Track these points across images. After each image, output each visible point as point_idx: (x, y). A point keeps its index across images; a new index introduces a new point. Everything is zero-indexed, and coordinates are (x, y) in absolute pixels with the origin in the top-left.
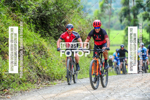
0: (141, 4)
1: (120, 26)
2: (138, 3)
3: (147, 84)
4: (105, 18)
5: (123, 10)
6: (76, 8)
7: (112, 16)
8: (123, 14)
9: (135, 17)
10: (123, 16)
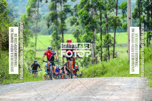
0: (69, 8)
1: (47, 31)
2: (66, 8)
3: (74, 89)
4: (32, 23)
5: (50, 15)
6: (3, 12)
7: (40, 21)
8: (50, 18)
9: (63, 22)
10: (51, 21)
